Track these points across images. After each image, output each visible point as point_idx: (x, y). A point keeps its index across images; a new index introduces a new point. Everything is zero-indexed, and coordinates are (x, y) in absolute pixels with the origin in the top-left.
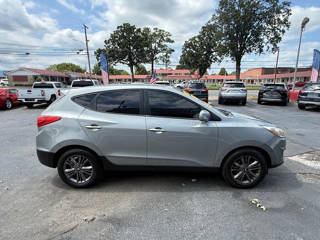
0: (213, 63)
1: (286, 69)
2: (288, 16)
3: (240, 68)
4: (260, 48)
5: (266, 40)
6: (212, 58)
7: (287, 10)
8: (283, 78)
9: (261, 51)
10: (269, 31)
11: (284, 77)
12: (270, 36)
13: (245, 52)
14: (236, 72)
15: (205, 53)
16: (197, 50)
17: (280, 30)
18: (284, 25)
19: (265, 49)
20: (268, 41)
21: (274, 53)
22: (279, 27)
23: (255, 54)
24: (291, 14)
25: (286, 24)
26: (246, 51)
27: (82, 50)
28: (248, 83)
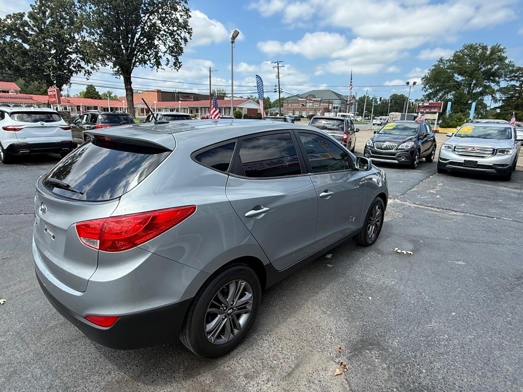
0: (74, 75)
1: (187, 95)
2: (188, 18)
3: (131, 88)
4: (156, 59)
5: (163, 48)
6: (69, 64)
7: (185, 8)
8: (191, 108)
9: (158, 64)
10: (166, 35)
11: (193, 106)
12: (168, 43)
13: (136, 62)
14: (127, 95)
15: (53, 52)
16: (34, 43)
17: (181, 37)
18: (185, 30)
19: (163, 61)
20: (166, 50)
21: (177, 70)
22: (179, 32)
23: (151, 67)
24: (190, 16)
25: (186, 29)
26: (137, 60)
28: (141, 114)
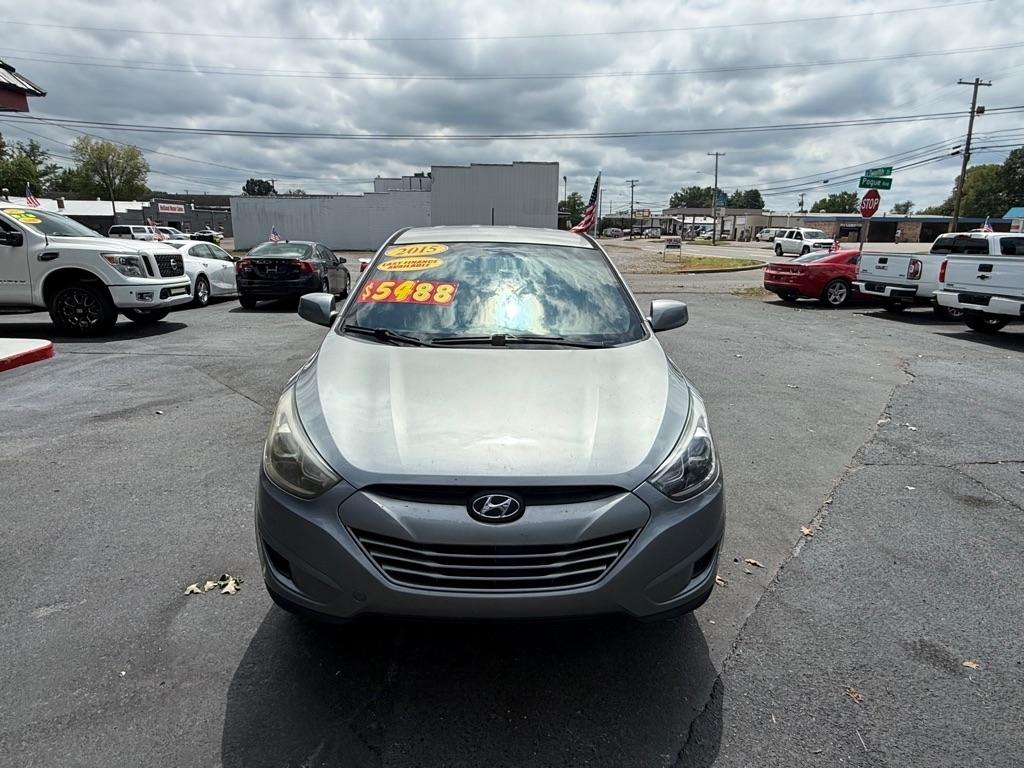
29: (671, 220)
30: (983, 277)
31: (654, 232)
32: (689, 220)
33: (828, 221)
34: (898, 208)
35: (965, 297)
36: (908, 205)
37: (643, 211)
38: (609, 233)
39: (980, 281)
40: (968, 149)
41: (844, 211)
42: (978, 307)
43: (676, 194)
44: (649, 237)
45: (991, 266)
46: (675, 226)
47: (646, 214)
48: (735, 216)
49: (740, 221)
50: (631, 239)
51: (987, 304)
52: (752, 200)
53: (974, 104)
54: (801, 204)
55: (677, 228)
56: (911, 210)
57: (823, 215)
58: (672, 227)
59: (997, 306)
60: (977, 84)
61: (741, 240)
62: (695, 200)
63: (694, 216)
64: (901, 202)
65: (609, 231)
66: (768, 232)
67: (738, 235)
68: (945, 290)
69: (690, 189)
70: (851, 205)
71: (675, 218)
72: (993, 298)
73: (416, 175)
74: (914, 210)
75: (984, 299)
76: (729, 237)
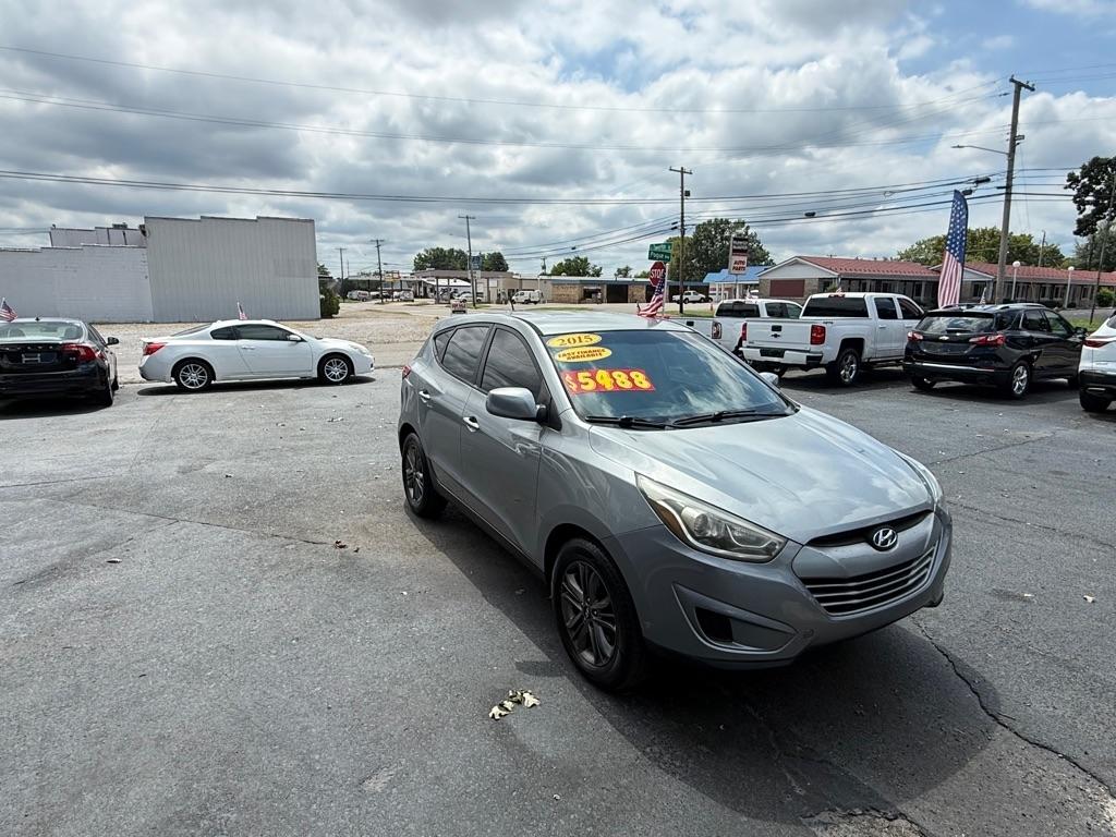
27: (988, 180)
29: (420, 282)
30: (776, 336)
31: (407, 295)
32: (443, 282)
33: (573, 284)
34: (619, 271)
35: (765, 352)
36: (627, 270)
37: (392, 272)
38: (355, 297)
39: (774, 339)
40: (682, 225)
41: (579, 275)
42: (776, 359)
43: (419, 255)
44: (402, 301)
45: (781, 327)
46: (425, 289)
47: (396, 276)
48: (488, 279)
49: (493, 283)
50: (383, 303)
51: (782, 356)
52: (496, 264)
53: (682, 188)
54: (544, 267)
55: (428, 290)
56: (630, 273)
57: (563, 277)
58: (422, 289)
59: (789, 358)
60: (682, 172)
61: (498, 302)
62: (440, 261)
63: (449, 278)
64: (622, 267)
65: (355, 294)
66: (522, 294)
67: (494, 297)
68: (748, 347)
69: (433, 250)
70: (584, 269)
71: (425, 280)
72: (787, 352)
73: (116, 227)
74: (632, 273)
75: (779, 353)
76: (483, 300)
